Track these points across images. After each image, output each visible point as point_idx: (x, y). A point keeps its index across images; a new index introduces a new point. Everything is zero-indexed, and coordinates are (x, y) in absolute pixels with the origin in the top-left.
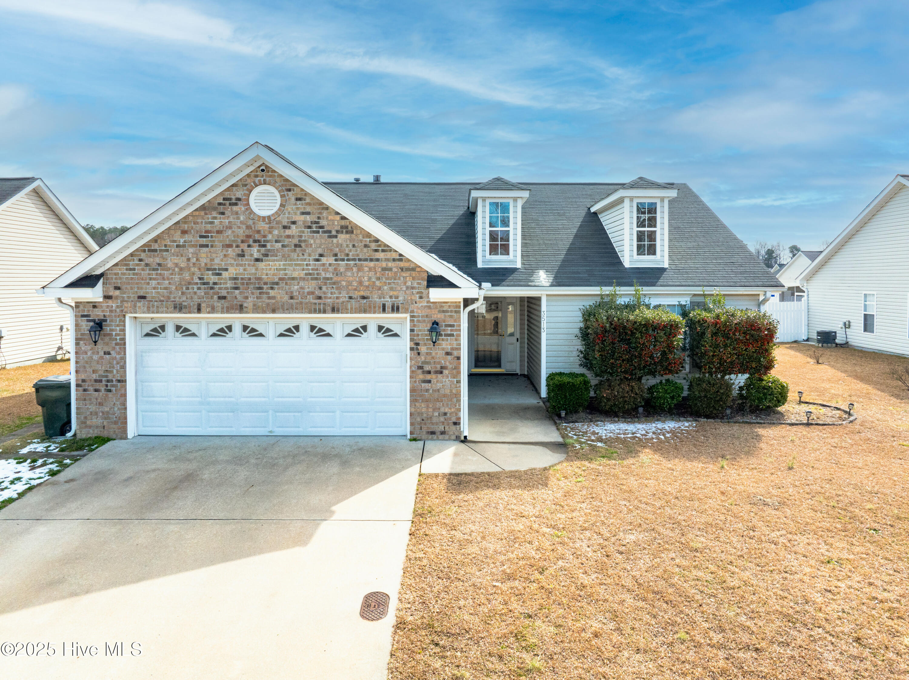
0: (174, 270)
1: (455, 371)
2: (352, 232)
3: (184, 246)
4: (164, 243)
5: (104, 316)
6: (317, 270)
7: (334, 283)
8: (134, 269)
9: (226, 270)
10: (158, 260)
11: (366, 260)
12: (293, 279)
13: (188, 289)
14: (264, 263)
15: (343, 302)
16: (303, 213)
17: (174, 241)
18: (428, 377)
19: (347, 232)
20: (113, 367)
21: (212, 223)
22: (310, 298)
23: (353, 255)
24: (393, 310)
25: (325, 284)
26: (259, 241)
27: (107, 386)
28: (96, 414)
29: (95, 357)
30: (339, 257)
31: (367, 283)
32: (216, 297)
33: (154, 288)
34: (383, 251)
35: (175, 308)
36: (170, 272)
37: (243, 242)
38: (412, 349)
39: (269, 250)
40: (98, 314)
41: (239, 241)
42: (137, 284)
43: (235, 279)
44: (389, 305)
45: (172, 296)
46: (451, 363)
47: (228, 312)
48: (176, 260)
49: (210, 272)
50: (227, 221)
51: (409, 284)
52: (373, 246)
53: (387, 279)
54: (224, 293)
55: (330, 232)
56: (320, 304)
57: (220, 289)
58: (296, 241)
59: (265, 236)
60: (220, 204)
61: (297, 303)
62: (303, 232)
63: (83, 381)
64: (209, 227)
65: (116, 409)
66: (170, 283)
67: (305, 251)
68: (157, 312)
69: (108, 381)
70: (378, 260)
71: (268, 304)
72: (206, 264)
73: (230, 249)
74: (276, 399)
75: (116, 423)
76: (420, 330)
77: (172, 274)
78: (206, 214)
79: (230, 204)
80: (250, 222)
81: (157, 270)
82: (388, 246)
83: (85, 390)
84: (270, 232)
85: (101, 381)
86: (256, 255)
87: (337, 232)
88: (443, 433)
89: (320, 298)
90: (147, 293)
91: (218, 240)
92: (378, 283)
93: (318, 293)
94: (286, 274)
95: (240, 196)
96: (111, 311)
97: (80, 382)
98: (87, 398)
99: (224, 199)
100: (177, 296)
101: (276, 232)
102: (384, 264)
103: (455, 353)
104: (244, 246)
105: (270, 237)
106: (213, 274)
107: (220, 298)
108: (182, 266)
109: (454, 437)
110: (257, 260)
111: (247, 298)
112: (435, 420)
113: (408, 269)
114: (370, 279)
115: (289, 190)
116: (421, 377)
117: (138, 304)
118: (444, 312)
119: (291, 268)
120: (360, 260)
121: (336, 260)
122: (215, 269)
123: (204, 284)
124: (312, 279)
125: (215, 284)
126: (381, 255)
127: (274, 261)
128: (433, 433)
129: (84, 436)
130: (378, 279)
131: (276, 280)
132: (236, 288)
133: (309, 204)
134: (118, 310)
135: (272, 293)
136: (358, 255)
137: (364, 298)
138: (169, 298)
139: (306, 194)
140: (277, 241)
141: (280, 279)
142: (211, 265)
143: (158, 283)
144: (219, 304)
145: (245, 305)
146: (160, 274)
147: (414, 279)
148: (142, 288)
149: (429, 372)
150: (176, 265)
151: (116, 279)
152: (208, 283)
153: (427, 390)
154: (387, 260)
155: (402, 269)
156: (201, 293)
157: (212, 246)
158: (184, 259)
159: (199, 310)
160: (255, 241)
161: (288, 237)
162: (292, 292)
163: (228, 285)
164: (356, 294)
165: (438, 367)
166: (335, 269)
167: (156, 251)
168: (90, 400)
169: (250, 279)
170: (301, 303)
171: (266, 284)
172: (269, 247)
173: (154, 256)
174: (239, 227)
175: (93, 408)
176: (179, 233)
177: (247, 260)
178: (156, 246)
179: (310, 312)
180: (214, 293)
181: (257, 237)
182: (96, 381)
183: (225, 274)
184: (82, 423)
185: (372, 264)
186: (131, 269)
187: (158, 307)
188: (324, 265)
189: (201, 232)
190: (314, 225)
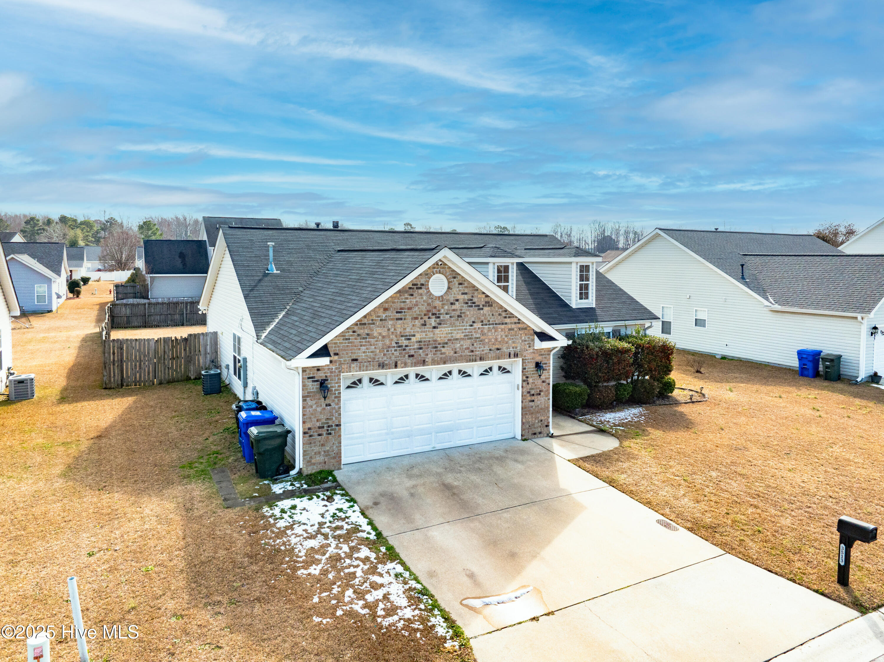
0: (378, 338)
1: (547, 393)
2: (492, 306)
3: (385, 320)
4: (371, 318)
5: (326, 376)
6: (471, 332)
7: (481, 341)
8: (349, 339)
9: (414, 336)
10: (366, 331)
11: (499, 324)
12: (457, 339)
13: (388, 351)
14: (439, 330)
15: (486, 354)
16: (463, 294)
17: (378, 317)
18: (533, 398)
19: (489, 306)
20: (333, 415)
21: (404, 302)
22: (467, 353)
23: (492, 321)
24: (514, 356)
25: (476, 342)
26: (435, 314)
27: (328, 430)
28: (319, 453)
29: (319, 409)
30: (484, 323)
31: (499, 340)
32: (407, 355)
33: (364, 352)
34: (509, 317)
35: (379, 366)
36: (376, 339)
37: (425, 315)
38: (523, 381)
39: (441, 320)
40: (321, 375)
41: (423, 315)
42: (351, 350)
43: (420, 342)
44: (512, 353)
45: (377, 357)
46: (545, 388)
47: (415, 366)
48: (380, 330)
49: (403, 338)
50: (415, 300)
51: (523, 338)
52: (504, 314)
53: (511, 336)
54: (412, 352)
55: (479, 306)
56: (473, 355)
57: (410, 349)
58: (458, 313)
59: (439, 311)
60: (410, 288)
61: (459, 356)
62: (463, 307)
63: (309, 429)
64: (402, 305)
65: (335, 447)
66: (375, 348)
67: (464, 320)
68: (366, 370)
69: (329, 426)
70: (506, 324)
71: (441, 358)
72: (401, 332)
73: (417, 321)
74: (437, 424)
75: (334, 458)
76: (529, 368)
77: (377, 341)
78: (400, 296)
79: (417, 288)
80: (430, 301)
81: (366, 338)
82: (512, 314)
83: (310, 436)
84: (443, 308)
85: (323, 427)
86: (434, 324)
87: (483, 306)
88: (540, 433)
89: (472, 351)
90: (359, 356)
91: (409, 315)
92: (506, 339)
93: (471, 348)
94: (452, 337)
95: (423, 283)
96: (331, 372)
97: (307, 430)
98: (312, 442)
99: (413, 285)
100: (381, 358)
101: (446, 307)
102: (510, 326)
103: (547, 381)
104: (426, 318)
105: (442, 311)
106: (405, 339)
107: (409, 356)
108: (384, 334)
109: (546, 435)
110: (434, 327)
111: (427, 355)
112: (536, 425)
113: (523, 329)
114: (502, 336)
115: (455, 278)
116: (529, 398)
117: (353, 365)
118: (542, 355)
119: (455, 332)
120: (496, 324)
121: (482, 325)
122: (407, 336)
123: (399, 347)
124: (468, 339)
125: (406, 346)
126: (508, 320)
127: (445, 327)
128: (535, 434)
129: (309, 472)
130: (506, 336)
131: (446, 341)
132: (421, 348)
133: (466, 287)
134: (337, 371)
135: (443, 350)
136: (495, 321)
137: (498, 349)
138: (374, 359)
139: (465, 280)
140: (447, 314)
141: (449, 340)
142: (404, 333)
143: (367, 349)
144: (410, 361)
145: (427, 360)
146: (369, 341)
147: (526, 335)
148: (355, 353)
149: (533, 395)
150: (380, 334)
151: (335, 347)
152: (401, 346)
153: (532, 407)
154: (511, 323)
155: (519, 329)
156: (397, 353)
157: (405, 319)
158: (386, 329)
159: (396, 366)
160: (433, 314)
161: (454, 310)
162: (456, 349)
163: (415, 347)
164: (494, 348)
165: (538, 390)
166: (482, 331)
167: (365, 324)
168: (315, 442)
169: (429, 341)
170: (461, 356)
171: (439, 344)
172: (442, 318)
173: (364, 328)
174: (423, 305)
175: (316, 449)
176: (382, 310)
177: (428, 328)
178: (365, 321)
179: (467, 362)
180: (406, 353)
181: (434, 311)
182: (319, 428)
183: (414, 339)
184: (308, 462)
185: (503, 326)
186: (346, 339)
187: (367, 366)
188: (475, 329)
189: (397, 309)
190: (470, 302)
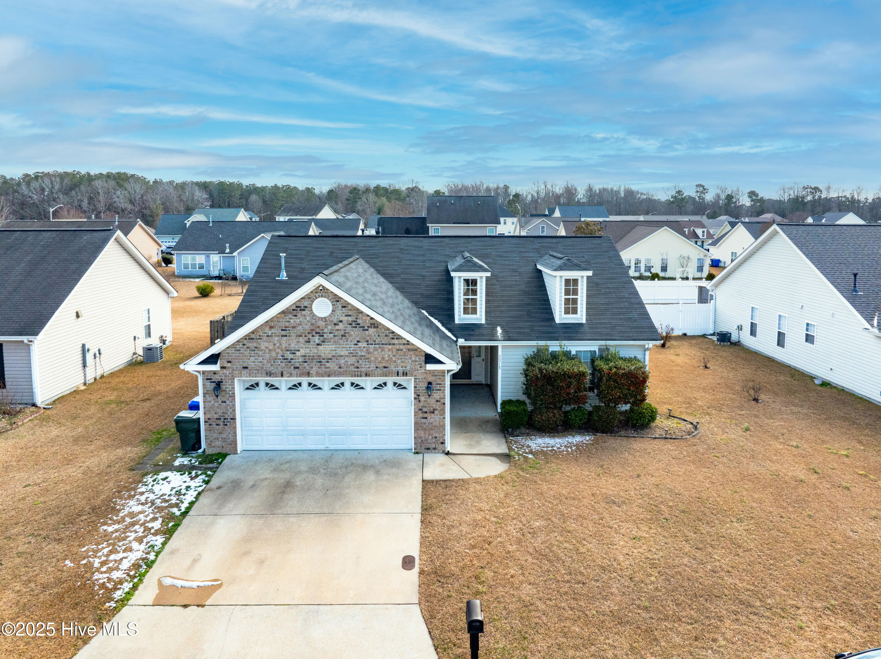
0: (265, 351)
1: (442, 412)
2: (378, 327)
3: (271, 336)
4: (258, 334)
5: (221, 379)
6: (356, 350)
7: (367, 359)
8: (240, 350)
9: (299, 351)
10: (255, 345)
11: (386, 344)
12: (341, 356)
13: (274, 362)
14: (322, 347)
15: (372, 370)
16: (346, 316)
17: (265, 333)
18: (425, 415)
19: (374, 327)
20: (228, 411)
21: (289, 322)
22: (352, 368)
23: (378, 341)
24: (403, 374)
25: (361, 359)
26: (319, 333)
27: (224, 422)
28: (218, 439)
29: (216, 404)
30: (370, 342)
31: (387, 359)
32: (292, 367)
33: (253, 362)
34: (397, 339)
35: (267, 374)
37: (309, 333)
38: (415, 398)
39: (325, 339)
40: (217, 378)
41: (306, 332)
42: (242, 359)
43: (304, 356)
44: (401, 372)
45: (265, 367)
46: (439, 407)
47: (300, 377)
48: (266, 344)
49: (289, 352)
50: (298, 320)
51: (413, 359)
52: (391, 336)
53: (399, 356)
54: (297, 365)
55: (364, 327)
56: (358, 371)
57: (295, 362)
58: (342, 333)
59: (323, 330)
60: (294, 310)
61: (344, 371)
62: (347, 327)
63: (209, 419)
64: (287, 324)
65: (230, 436)
66: (263, 359)
67: (348, 339)
68: (256, 377)
69: (225, 419)
70: (394, 344)
71: (325, 372)
72: (286, 347)
73: (301, 338)
74: (330, 428)
75: (230, 444)
76: (421, 387)
77: (264, 353)
78: (285, 316)
79: (300, 310)
80: (314, 321)
81: (255, 350)
82: (400, 336)
83: (210, 425)
84: (326, 327)
85: (220, 419)
86: (317, 341)
87: (368, 327)
88: (435, 449)
89: (358, 368)
90: (249, 365)
91: (293, 333)
92: (394, 358)
93: (356, 364)
94: (336, 353)
95: (306, 305)
96: (226, 376)
97: (207, 420)
98: (212, 429)
99: (296, 307)
100: (268, 367)
101: (330, 327)
102: (398, 347)
103: (442, 401)
104: (310, 336)
105: (326, 330)
106: (290, 353)
107: (295, 368)
108: (271, 348)
109: (441, 451)
110: (318, 345)
111: (312, 368)
112: (429, 441)
113: (412, 350)
114: (389, 356)
115: (338, 301)
116: (421, 415)
117: (243, 372)
118: (435, 376)
119: (340, 349)
120: (382, 344)
121: (368, 344)
122: (292, 350)
123: (285, 359)
124: (353, 356)
125: (292, 359)
126: (396, 341)
127: (328, 345)
128: (428, 449)
129: (210, 453)
130: (394, 356)
131: (330, 357)
132: (306, 362)
133: (351, 310)
134: (230, 375)
135: (328, 365)
136: (381, 341)
137: (385, 367)
138: (263, 368)
139: (348, 304)
140: (330, 333)
141: (333, 356)
142: (289, 347)
143: (256, 359)
144: (295, 372)
145: (311, 372)
146: (257, 353)
147: (416, 356)
148: (245, 362)
149: (426, 412)
150: (267, 348)
151: (228, 356)
152: (287, 359)
153: (425, 423)
154: (400, 344)
155: (409, 350)
156: (283, 365)
157: (289, 336)
158: (272, 344)
159: (282, 375)
160: (317, 333)
161: (338, 330)
162: (340, 364)
163: (300, 360)
164: (381, 365)
165: (432, 409)
166: (367, 350)
167: (253, 339)
168: (214, 430)
169: (314, 356)
170: (346, 371)
171: (324, 359)
172: (325, 337)
173: (252, 342)
174: (306, 324)
175: (215, 435)
176: (268, 328)
177: (311, 345)
178: (253, 336)
179: (352, 376)
180: (291, 365)
181: (318, 330)
182: (217, 419)
183: (298, 354)
184: (209, 445)
185: (390, 347)
186: (238, 350)
187: (256, 374)
188: (360, 347)
189: (282, 327)
190: (354, 323)
